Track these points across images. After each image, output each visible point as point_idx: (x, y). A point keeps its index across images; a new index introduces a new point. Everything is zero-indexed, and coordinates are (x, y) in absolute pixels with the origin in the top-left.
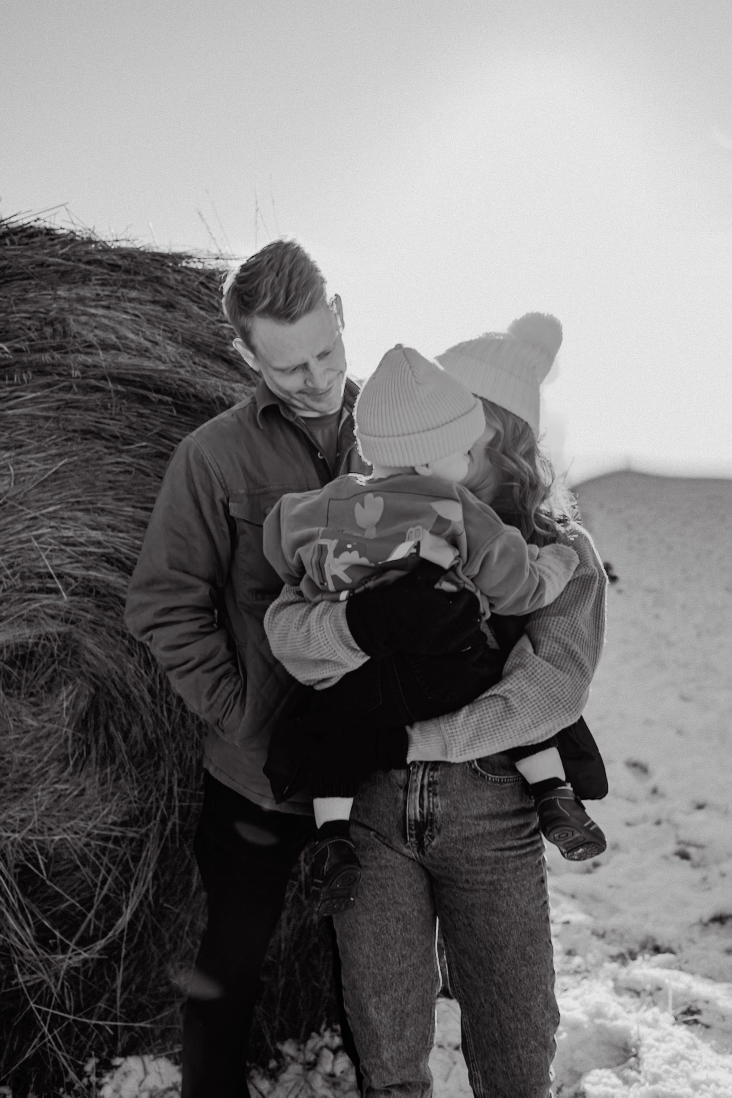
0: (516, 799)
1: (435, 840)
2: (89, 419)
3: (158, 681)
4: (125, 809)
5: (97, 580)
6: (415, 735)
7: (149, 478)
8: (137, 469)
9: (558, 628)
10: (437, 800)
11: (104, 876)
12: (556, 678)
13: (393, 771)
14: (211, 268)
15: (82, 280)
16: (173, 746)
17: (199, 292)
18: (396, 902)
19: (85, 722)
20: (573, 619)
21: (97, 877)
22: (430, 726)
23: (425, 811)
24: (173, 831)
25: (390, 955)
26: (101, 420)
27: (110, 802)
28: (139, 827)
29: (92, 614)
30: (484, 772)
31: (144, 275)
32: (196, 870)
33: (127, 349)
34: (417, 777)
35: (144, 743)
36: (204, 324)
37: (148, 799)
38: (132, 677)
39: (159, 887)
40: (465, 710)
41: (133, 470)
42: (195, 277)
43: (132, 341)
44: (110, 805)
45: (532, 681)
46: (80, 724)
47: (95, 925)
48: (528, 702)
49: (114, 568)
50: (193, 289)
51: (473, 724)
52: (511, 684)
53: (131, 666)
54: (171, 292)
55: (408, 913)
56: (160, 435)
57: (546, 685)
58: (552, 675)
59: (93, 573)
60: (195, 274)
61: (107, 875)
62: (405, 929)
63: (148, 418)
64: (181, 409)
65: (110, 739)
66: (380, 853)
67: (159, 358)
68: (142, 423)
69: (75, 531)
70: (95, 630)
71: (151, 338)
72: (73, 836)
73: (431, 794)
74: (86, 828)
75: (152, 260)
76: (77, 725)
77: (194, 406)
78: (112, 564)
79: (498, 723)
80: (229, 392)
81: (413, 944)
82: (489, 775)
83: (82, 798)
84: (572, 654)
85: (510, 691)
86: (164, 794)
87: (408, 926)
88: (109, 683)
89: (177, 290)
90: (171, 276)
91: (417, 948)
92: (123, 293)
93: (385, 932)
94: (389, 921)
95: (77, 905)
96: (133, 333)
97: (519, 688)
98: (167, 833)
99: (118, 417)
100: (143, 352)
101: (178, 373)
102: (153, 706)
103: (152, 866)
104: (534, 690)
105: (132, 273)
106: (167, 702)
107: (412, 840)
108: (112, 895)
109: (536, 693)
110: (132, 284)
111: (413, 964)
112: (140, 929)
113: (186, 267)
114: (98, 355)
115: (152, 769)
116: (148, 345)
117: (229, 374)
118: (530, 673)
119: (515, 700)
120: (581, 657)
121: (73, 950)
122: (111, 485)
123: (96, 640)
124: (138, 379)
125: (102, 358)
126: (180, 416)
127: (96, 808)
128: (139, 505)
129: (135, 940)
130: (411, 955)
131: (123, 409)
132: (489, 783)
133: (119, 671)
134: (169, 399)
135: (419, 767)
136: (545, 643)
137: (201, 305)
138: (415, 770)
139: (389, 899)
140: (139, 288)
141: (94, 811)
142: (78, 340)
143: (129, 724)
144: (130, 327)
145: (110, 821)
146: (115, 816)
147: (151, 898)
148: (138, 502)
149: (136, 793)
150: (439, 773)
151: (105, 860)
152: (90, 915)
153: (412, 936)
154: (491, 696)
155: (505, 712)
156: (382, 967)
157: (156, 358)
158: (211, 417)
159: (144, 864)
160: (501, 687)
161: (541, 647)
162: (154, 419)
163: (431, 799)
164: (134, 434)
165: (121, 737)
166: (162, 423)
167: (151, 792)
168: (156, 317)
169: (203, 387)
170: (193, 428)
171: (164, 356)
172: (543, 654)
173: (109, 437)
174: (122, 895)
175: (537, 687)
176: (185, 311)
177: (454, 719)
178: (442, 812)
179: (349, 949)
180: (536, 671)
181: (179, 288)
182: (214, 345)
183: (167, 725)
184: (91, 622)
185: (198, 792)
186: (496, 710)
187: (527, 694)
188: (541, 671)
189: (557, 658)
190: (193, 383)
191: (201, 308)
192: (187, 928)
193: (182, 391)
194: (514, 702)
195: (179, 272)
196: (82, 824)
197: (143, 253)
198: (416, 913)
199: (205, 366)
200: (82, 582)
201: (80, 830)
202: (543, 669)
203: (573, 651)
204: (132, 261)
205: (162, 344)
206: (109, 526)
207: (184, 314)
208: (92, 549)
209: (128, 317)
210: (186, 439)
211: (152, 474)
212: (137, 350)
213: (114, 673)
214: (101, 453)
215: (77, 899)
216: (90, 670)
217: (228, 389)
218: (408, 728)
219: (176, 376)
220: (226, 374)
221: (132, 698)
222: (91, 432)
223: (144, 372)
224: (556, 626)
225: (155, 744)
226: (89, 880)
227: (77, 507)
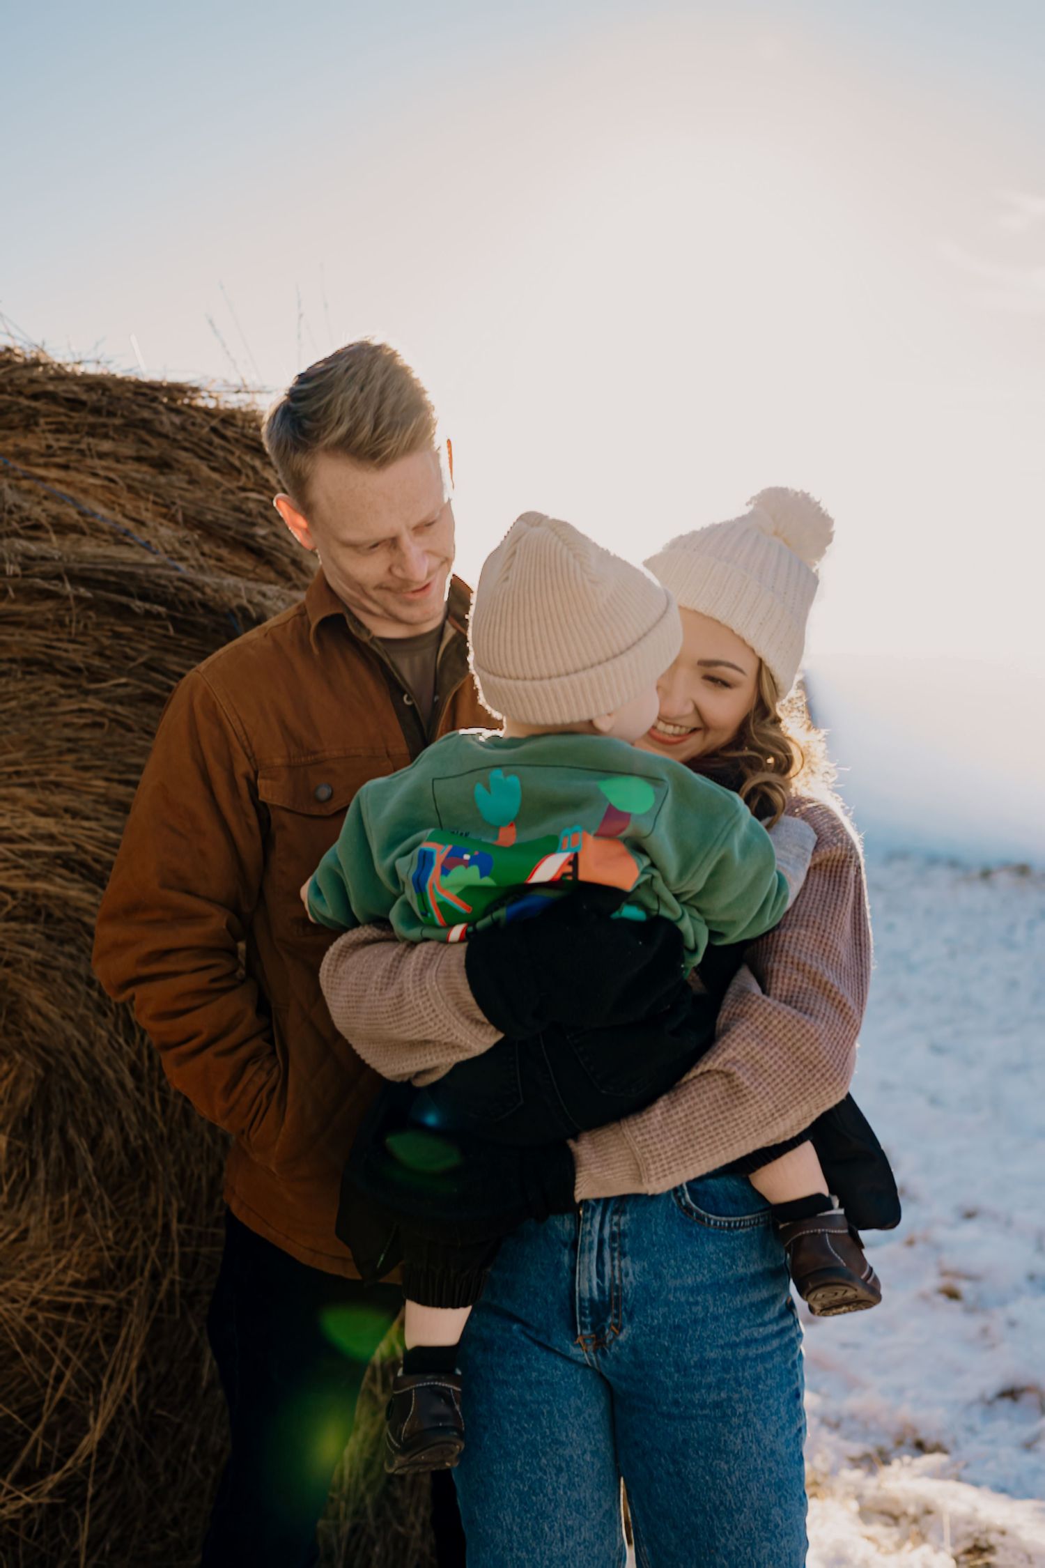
0: (755, 1255)
1: (624, 1331)
2: (34, 640)
3: (145, 1053)
4: (93, 1259)
5: (47, 896)
6: (585, 1151)
7: (130, 735)
8: (111, 720)
9: (799, 947)
10: (627, 1263)
11: (58, 1368)
12: (804, 1031)
13: (552, 1217)
14: (229, 406)
15: (23, 423)
16: (170, 1157)
17: (210, 443)
18: (557, 1442)
19: (28, 1122)
20: (821, 933)
21: (48, 1369)
22: (606, 1136)
23: (607, 1284)
24: (170, 1294)
25: (546, 1529)
26: (55, 644)
27: (69, 1249)
28: (117, 1289)
29: (39, 950)
30: (702, 1212)
31: (123, 416)
32: (208, 1354)
33: (96, 531)
34: (592, 1225)
35: (122, 1154)
36: (218, 493)
37: (130, 1241)
38: (105, 1049)
39: (148, 1382)
40: (662, 1103)
41: (106, 721)
42: (204, 420)
43: (104, 519)
44: (69, 1254)
45: (767, 1040)
46: (20, 1127)
47: (44, 1448)
48: (765, 1075)
49: (76, 876)
50: (201, 439)
51: (678, 1123)
52: (734, 1049)
53: (103, 1033)
54: (165, 444)
55: (575, 1457)
56: (148, 666)
57: (790, 1044)
58: (798, 1026)
59: (40, 885)
60: (204, 416)
61: (63, 1368)
62: (571, 1485)
63: (129, 639)
64: (179, 626)
65: (69, 1149)
66: (529, 1360)
67: (147, 546)
68: (118, 648)
69: (13, 818)
70: (43, 976)
71: (134, 515)
72: (9, 1306)
73: (616, 1254)
74: (29, 1293)
75: (136, 394)
76: (14, 1129)
77: (202, 620)
78: (72, 870)
79: (721, 1117)
80: (258, 599)
81: (585, 1507)
82: (710, 1216)
83: (23, 1244)
84: (825, 989)
85: (734, 1061)
86: (155, 1235)
87: (576, 1479)
88: (67, 1060)
89: (175, 440)
90: (164, 418)
91: (590, 1513)
92: (89, 444)
93: (538, 1491)
94: (545, 1473)
95: (15, 1416)
96: (106, 505)
97: (748, 1053)
98: (161, 1296)
99: (82, 639)
100: (120, 538)
101: (176, 569)
102: (138, 1095)
103: (137, 1350)
104: (772, 1053)
105: (104, 412)
106: (160, 1089)
107: (585, 1332)
108: (71, 1398)
109: (776, 1058)
110: (104, 430)
111: (585, 1540)
112: (117, 1452)
113: (189, 406)
114: (49, 540)
115: (137, 1194)
116: (129, 524)
117: (258, 570)
118: (761, 1028)
119: (744, 1074)
120: (841, 992)
121: (9, 1492)
122: (70, 745)
123: (46, 990)
124: (112, 579)
125: (54, 546)
126: (179, 636)
127: (47, 1260)
128: (116, 776)
129: (111, 1470)
130: (581, 1525)
131: (90, 626)
132: (712, 1230)
133: (84, 1042)
134: (162, 609)
135: (594, 1210)
136: (781, 974)
137: (213, 464)
138: (589, 1215)
139: (544, 1436)
140: (116, 436)
141: (44, 1265)
142: (16, 516)
143: (99, 1123)
144: (101, 497)
145: (68, 1280)
146: (77, 1271)
147: (134, 1401)
148: (113, 771)
149: (110, 1234)
150: (628, 1217)
151: (61, 1343)
152: (37, 1433)
153: (582, 1495)
154: (702, 1074)
155: (729, 1096)
156: (534, 1549)
157: (142, 546)
158: (231, 639)
159: (123, 1349)
160: (718, 1056)
161: (774, 980)
162: (138, 642)
163: (616, 1262)
164: (107, 666)
165: (86, 1146)
166: (152, 647)
167: (135, 1230)
168: (142, 482)
169: (216, 591)
170: (203, 656)
171: (154, 541)
172: (778, 992)
173: (68, 671)
174: (88, 1398)
175: (776, 1049)
176: (188, 473)
177: (645, 1117)
178: (634, 1284)
179: (479, 1517)
180: (770, 1023)
181: (179, 437)
182: (233, 526)
183: (161, 1124)
184: (37, 962)
185: (211, 1230)
186: (715, 1096)
187: (762, 1062)
188: (780, 1022)
189: (801, 995)
190: (199, 584)
191: (214, 469)
192: (193, 1449)
193: (183, 596)
194: (743, 1077)
195: (177, 411)
196: (23, 1286)
197: (121, 382)
198: (588, 1457)
199: (220, 559)
200: (24, 900)
201: (19, 1295)
202: (781, 1018)
203: (826, 983)
204: (103, 394)
205: (151, 524)
206: (66, 810)
207: (186, 477)
208: (40, 847)
209: (98, 482)
210: (191, 674)
211: (136, 728)
212: (111, 534)
213: (75, 1043)
214: (54, 695)
215: (15, 1407)
216: (37, 1039)
217: (255, 593)
218: (571, 1143)
219: (173, 573)
220: (253, 571)
221: (103, 1082)
222: (38, 663)
223: (120, 568)
224: (796, 944)
225: (142, 1155)
226: (35, 1376)
227: (15, 780)
